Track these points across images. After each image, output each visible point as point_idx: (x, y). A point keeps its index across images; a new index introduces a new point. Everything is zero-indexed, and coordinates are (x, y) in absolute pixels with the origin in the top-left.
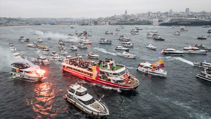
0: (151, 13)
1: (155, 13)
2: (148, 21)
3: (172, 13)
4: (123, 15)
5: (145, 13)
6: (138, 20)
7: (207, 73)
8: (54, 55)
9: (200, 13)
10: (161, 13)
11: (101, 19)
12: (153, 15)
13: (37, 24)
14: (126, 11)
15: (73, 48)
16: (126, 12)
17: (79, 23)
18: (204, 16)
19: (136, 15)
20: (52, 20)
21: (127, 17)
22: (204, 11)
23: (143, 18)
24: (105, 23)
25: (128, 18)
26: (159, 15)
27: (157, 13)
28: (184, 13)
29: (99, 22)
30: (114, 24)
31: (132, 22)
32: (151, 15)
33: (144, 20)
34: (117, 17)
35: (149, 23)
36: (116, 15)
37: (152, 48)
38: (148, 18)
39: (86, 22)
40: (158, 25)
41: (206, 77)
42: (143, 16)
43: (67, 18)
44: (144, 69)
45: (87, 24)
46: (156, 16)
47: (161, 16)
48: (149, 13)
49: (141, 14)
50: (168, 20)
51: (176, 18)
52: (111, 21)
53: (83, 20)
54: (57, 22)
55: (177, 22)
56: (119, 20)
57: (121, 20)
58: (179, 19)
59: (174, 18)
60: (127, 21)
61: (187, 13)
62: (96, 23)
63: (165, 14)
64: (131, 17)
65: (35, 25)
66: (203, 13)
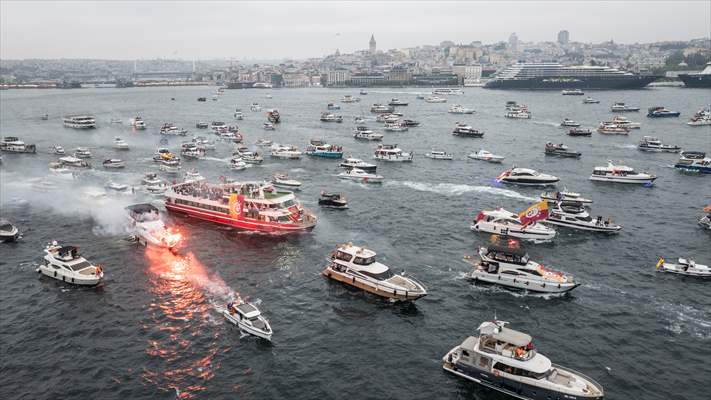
0: (454, 46)
1: (466, 47)
2: (447, 75)
3: (518, 46)
4: (363, 52)
5: (434, 45)
6: (416, 71)
7: (565, 211)
8: (152, 182)
9: (600, 46)
10: (483, 44)
11: (292, 66)
12: (461, 52)
13: (65, 86)
14: (373, 38)
16: (373, 43)
17: (215, 78)
18: (612, 56)
19: (407, 53)
20: (110, 66)
21: (377, 58)
22: (612, 42)
23: (429, 62)
24: (307, 79)
25: (380, 62)
26: (479, 54)
27: (471, 47)
28: (554, 46)
29: (290, 76)
30: (338, 83)
31: (397, 79)
32: (453, 51)
33: (436, 72)
34: (343, 58)
35: (455, 81)
36: (341, 53)
37: (490, 158)
38: (444, 61)
39: (242, 77)
41: (563, 219)
42: (430, 57)
43: (165, 61)
44: (497, 225)
45: (250, 86)
46: (470, 55)
47: (486, 57)
48: (447, 47)
49: (422, 51)
50: (511, 74)
51: (537, 65)
52: (330, 73)
53: (228, 70)
54: (136, 75)
55: (541, 79)
56: (353, 68)
57: (359, 69)
58: (547, 69)
59: (529, 64)
60: (380, 74)
61: (564, 46)
62: (277, 81)
63: (496, 49)
64: (389, 58)
65: (58, 86)
66: (610, 48)
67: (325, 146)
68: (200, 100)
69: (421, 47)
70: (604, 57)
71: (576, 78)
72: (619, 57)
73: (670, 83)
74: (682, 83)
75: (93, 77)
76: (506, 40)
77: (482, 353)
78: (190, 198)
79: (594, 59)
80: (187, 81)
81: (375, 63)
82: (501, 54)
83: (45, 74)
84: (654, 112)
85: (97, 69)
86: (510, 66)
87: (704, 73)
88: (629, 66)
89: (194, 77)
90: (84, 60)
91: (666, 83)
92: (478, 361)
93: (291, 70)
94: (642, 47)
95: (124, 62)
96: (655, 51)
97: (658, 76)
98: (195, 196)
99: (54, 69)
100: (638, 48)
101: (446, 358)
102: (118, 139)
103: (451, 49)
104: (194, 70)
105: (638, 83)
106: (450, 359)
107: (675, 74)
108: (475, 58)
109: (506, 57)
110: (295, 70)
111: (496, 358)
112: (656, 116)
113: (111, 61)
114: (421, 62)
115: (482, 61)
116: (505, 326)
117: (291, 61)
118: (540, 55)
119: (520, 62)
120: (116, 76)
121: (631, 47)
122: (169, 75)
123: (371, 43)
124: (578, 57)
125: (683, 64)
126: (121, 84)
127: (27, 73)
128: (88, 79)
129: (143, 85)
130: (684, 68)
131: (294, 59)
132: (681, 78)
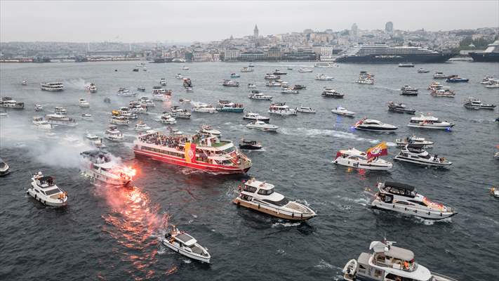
0: (313, 33)
1: (321, 33)
2: (308, 53)
3: (358, 33)
4: (249, 37)
5: (299, 32)
6: (287, 50)
7: (410, 151)
9: (414, 33)
10: (334, 31)
11: (199, 47)
12: (318, 37)
13: (39, 61)
14: (256, 27)
15: (166, 119)
16: (256, 30)
17: (145, 55)
18: (423, 40)
19: (280, 37)
20: (71, 47)
21: (259, 41)
22: (423, 30)
23: (296, 44)
24: (210, 56)
25: (262, 44)
26: (331, 38)
27: (325, 33)
28: (383, 32)
29: (198, 54)
30: (233, 60)
31: (274, 55)
32: (312, 36)
33: (300, 51)
34: (236, 41)
35: (313, 57)
36: (234, 38)
37: (345, 114)
38: (307, 44)
39: (165, 55)
40: (334, 62)
41: (409, 157)
42: (296, 40)
43: (110, 43)
44: (350, 160)
45: (170, 61)
46: (324, 39)
47: (336, 40)
48: (308, 34)
49: (291, 36)
50: (353, 52)
51: (370, 46)
52: (227, 52)
53: (154, 50)
54: (89, 53)
55: (374, 55)
56: (243, 48)
57: (247, 49)
58: (378, 49)
59: (366, 45)
60: (262, 53)
61: (390, 33)
62: (190, 57)
63: (342, 35)
64: (268, 41)
65: (34, 61)
66: (421, 34)
67: (231, 104)
68: (135, 70)
69: (290, 34)
70: (417, 40)
71: (399, 55)
72: (427, 40)
73: (463, 59)
74: (471, 59)
75: (58, 55)
76: (350, 29)
77: (376, 266)
78: (153, 146)
79: (411, 41)
80: (125, 57)
81: (258, 45)
82: (346, 38)
83: (24, 53)
84: (451, 79)
85: (61, 49)
86: (353, 46)
87: (486, 51)
88: (435, 46)
89: (130, 55)
90: (52, 43)
91: (460, 59)
92: (373, 273)
93: (199, 50)
94: (444, 33)
95: (81, 44)
96: (453, 36)
97: (454, 54)
98: (157, 144)
99: (32, 48)
100: (442, 34)
101: (345, 270)
102: (82, 100)
103: (311, 35)
104: (130, 50)
105: (441, 58)
106: (349, 271)
107: (467, 52)
108: (328, 41)
109: (350, 40)
110: (202, 50)
111: (388, 270)
112: (452, 81)
113: (72, 44)
114: (290, 44)
115: (332, 43)
116: (393, 245)
117: (199, 43)
118: (373, 38)
119: (359, 44)
120: (74, 54)
121: (436, 33)
122: (113, 53)
123: (255, 31)
124: (399, 40)
125: (472, 45)
126: (78, 60)
127: (11, 52)
128: (55, 56)
129: (95, 60)
130: (473, 48)
131: (200, 42)
132: (471, 55)
